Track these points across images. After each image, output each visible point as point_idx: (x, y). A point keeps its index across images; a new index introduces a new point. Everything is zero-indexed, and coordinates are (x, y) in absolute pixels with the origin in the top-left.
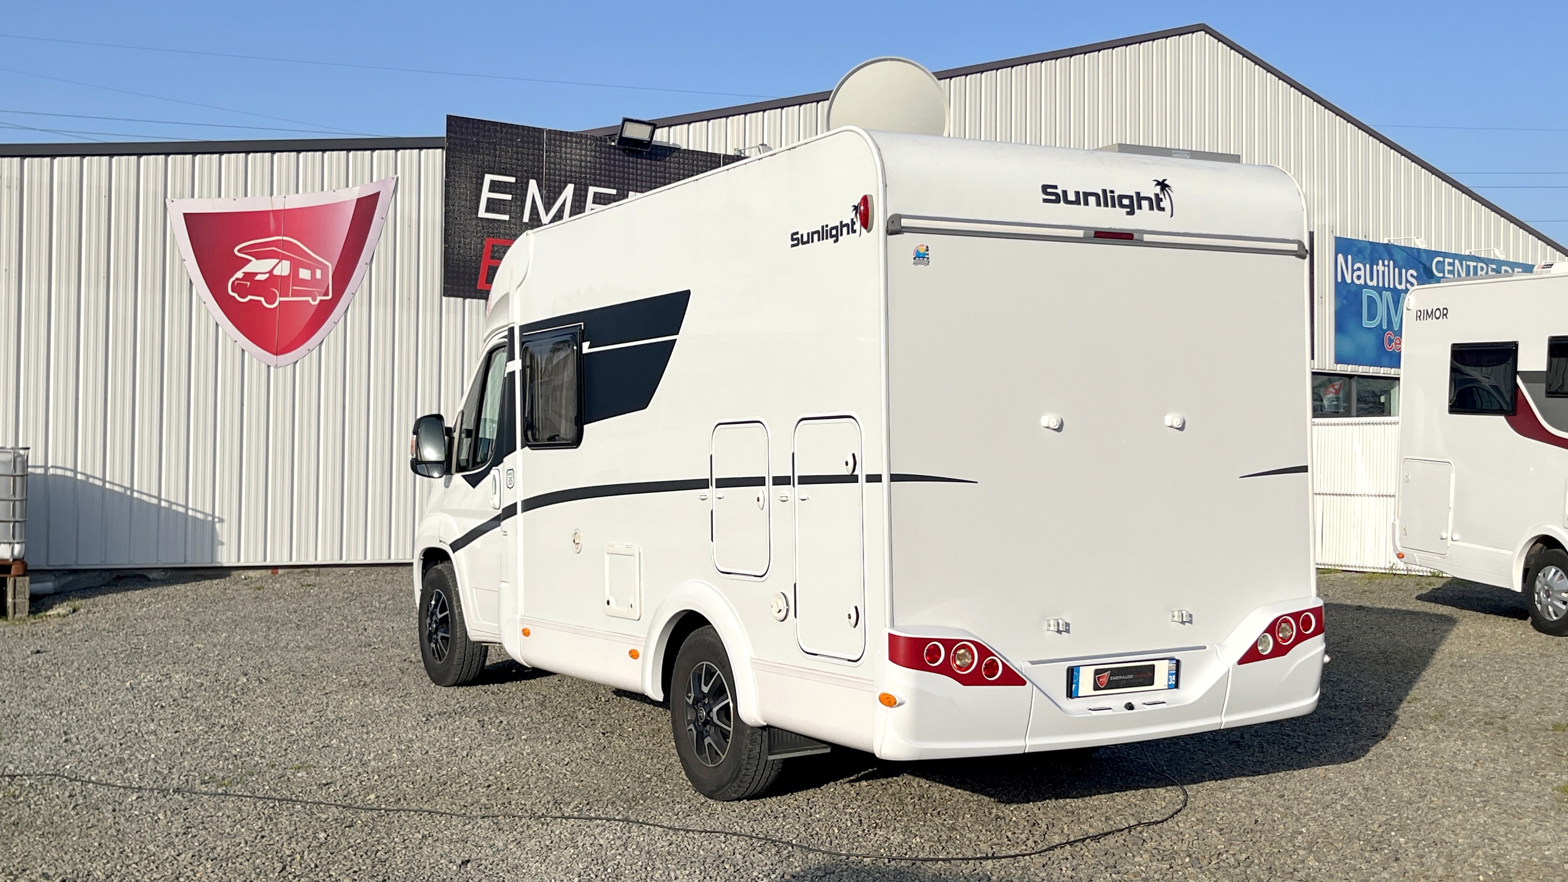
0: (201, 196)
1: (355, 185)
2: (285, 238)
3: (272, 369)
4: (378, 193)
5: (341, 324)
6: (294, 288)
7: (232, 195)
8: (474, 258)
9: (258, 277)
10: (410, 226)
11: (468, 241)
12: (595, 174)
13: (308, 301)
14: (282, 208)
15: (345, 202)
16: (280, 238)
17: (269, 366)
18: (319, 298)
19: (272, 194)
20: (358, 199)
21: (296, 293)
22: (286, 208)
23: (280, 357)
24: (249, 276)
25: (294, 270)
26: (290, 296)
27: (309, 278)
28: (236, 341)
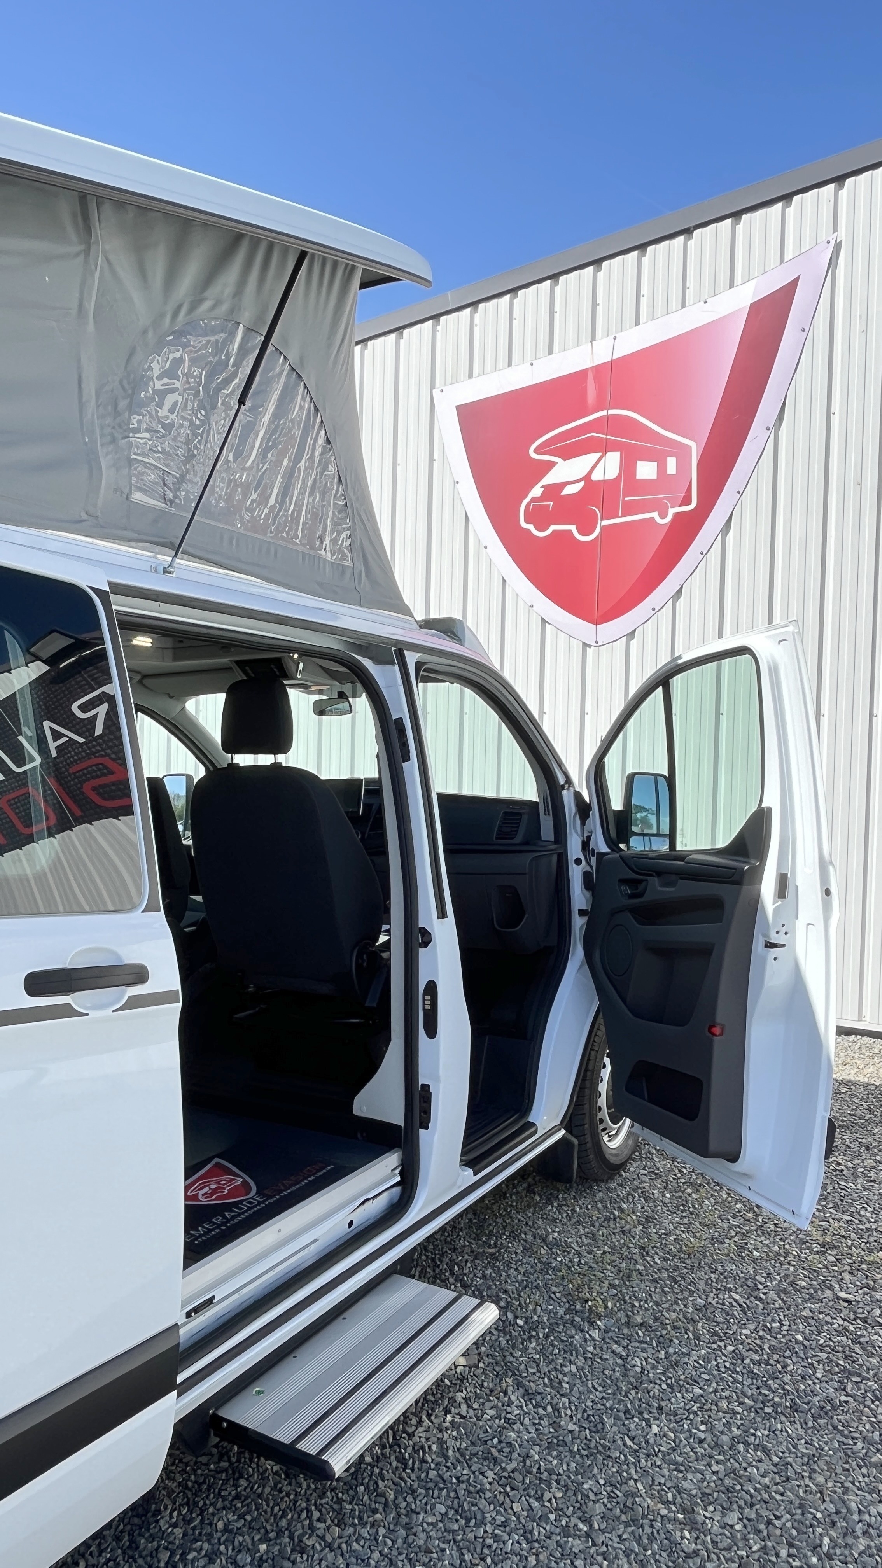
0: (482, 373)
1: (747, 278)
2: (612, 412)
3: (590, 651)
4: (795, 281)
5: (715, 552)
6: (626, 499)
7: (528, 357)
9: (568, 490)
13: (653, 519)
14: (610, 359)
15: (727, 318)
16: (603, 413)
17: (586, 645)
18: (672, 511)
19: (593, 339)
20: (754, 305)
21: (630, 509)
22: (617, 356)
23: (601, 627)
24: (554, 490)
25: (628, 467)
26: (620, 514)
27: (654, 477)
28: (532, 606)
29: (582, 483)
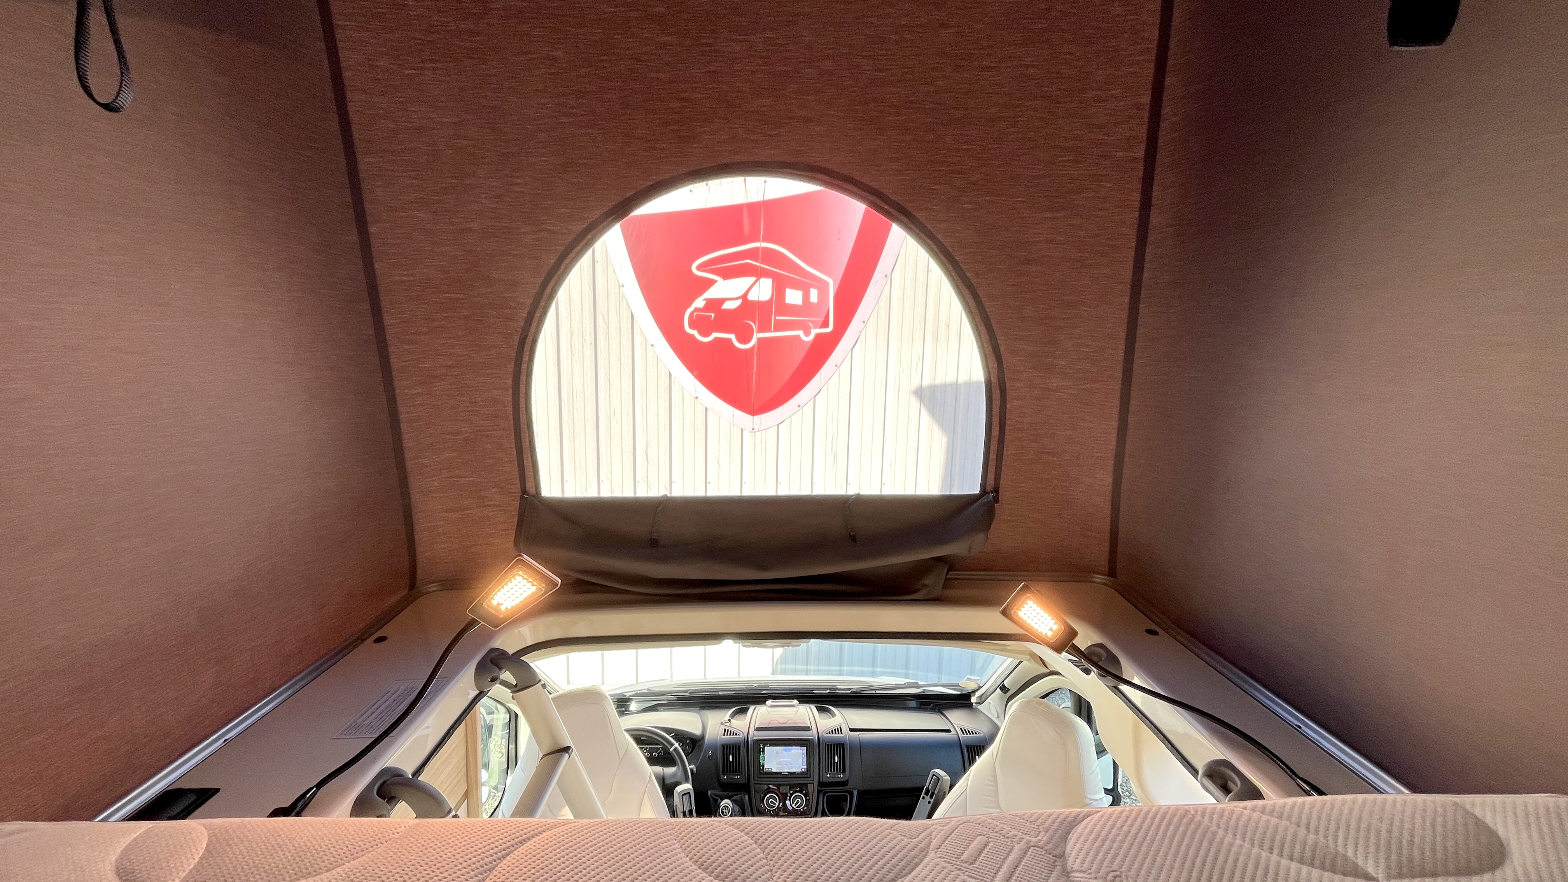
2: (764, 244)
3: (746, 434)
5: (846, 366)
6: (778, 318)
9: (728, 306)
13: (798, 337)
14: (761, 199)
16: (758, 245)
17: (743, 431)
18: (814, 332)
21: (780, 326)
22: (767, 198)
23: (758, 417)
24: (714, 304)
25: (779, 292)
26: (772, 330)
27: (800, 302)
28: (697, 398)
29: (740, 302)
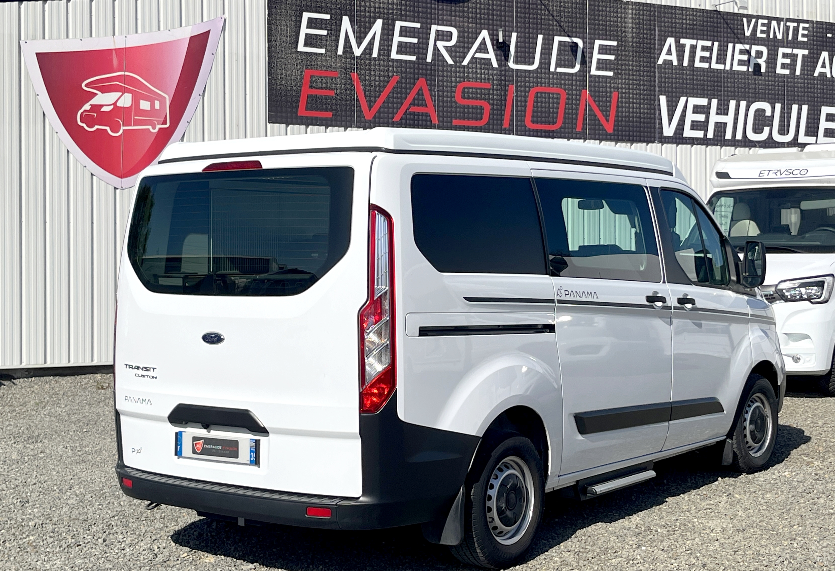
0: (51, 38)
1: (187, 25)
2: (127, 73)
3: (118, 191)
4: (209, 31)
6: (136, 118)
7: (79, 36)
8: (295, 88)
9: (104, 109)
10: (237, 60)
11: (288, 73)
12: (401, 10)
13: (149, 129)
14: (124, 47)
15: (178, 40)
16: (122, 73)
17: (116, 188)
18: (158, 127)
19: (114, 34)
20: (191, 38)
21: (137, 123)
22: (127, 46)
23: (124, 179)
24: (96, 108)
25: (136, 102)
26: (132, 125)
27: (149, 109)
28: (85, 167)
29: (112, 107)
